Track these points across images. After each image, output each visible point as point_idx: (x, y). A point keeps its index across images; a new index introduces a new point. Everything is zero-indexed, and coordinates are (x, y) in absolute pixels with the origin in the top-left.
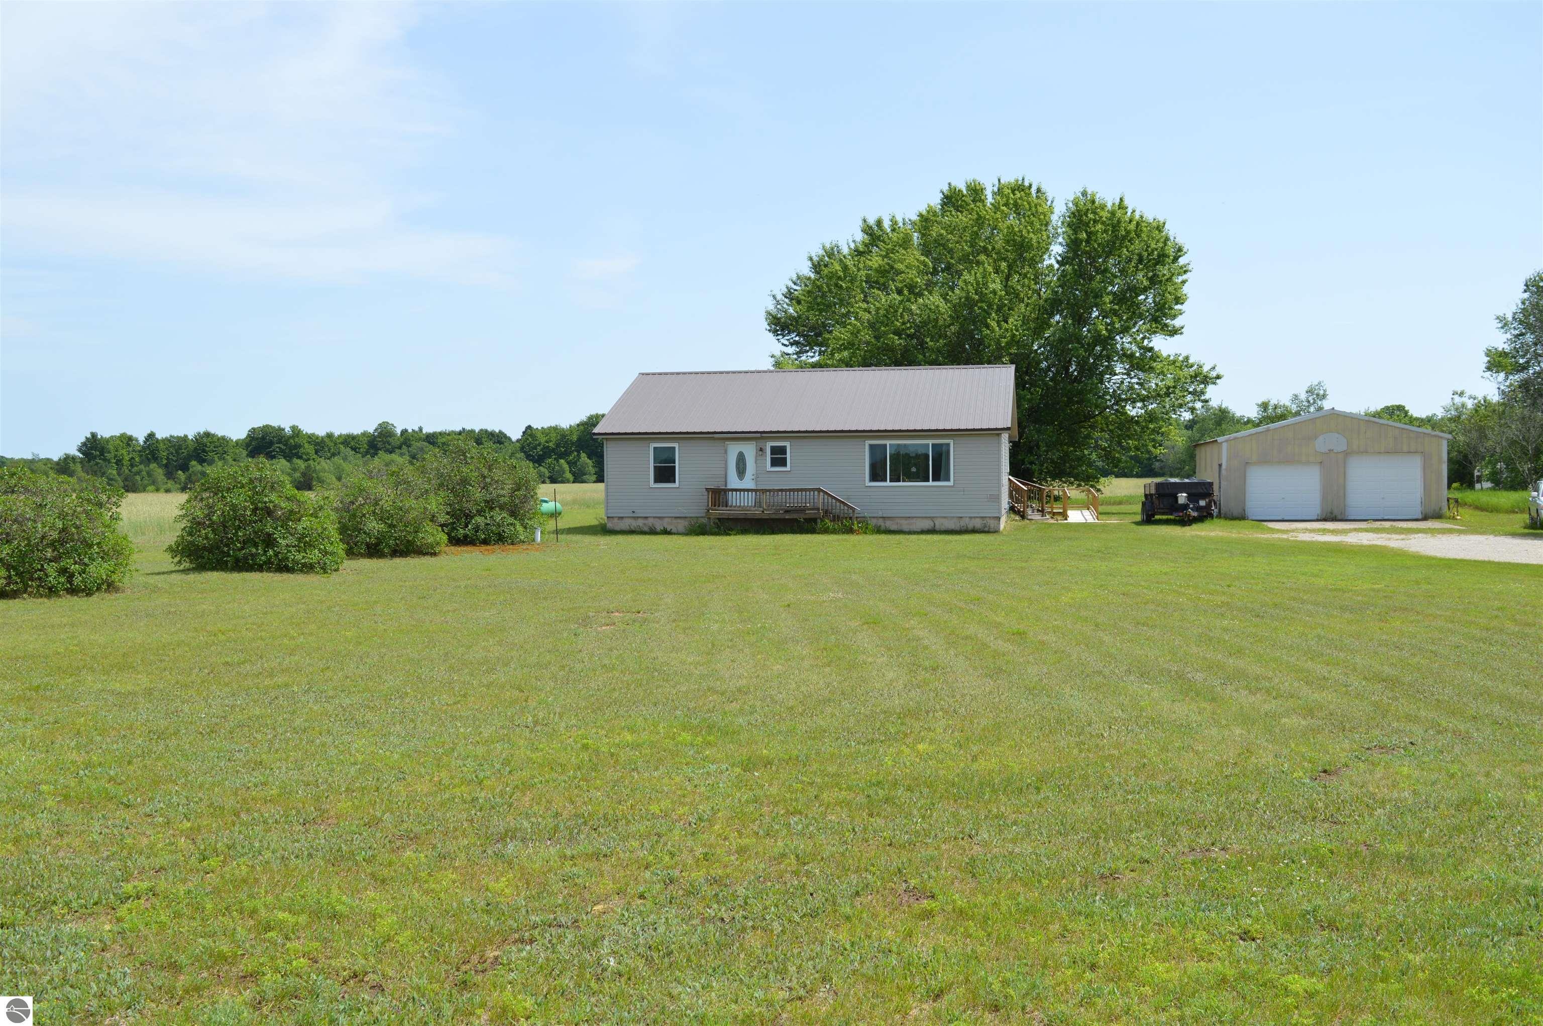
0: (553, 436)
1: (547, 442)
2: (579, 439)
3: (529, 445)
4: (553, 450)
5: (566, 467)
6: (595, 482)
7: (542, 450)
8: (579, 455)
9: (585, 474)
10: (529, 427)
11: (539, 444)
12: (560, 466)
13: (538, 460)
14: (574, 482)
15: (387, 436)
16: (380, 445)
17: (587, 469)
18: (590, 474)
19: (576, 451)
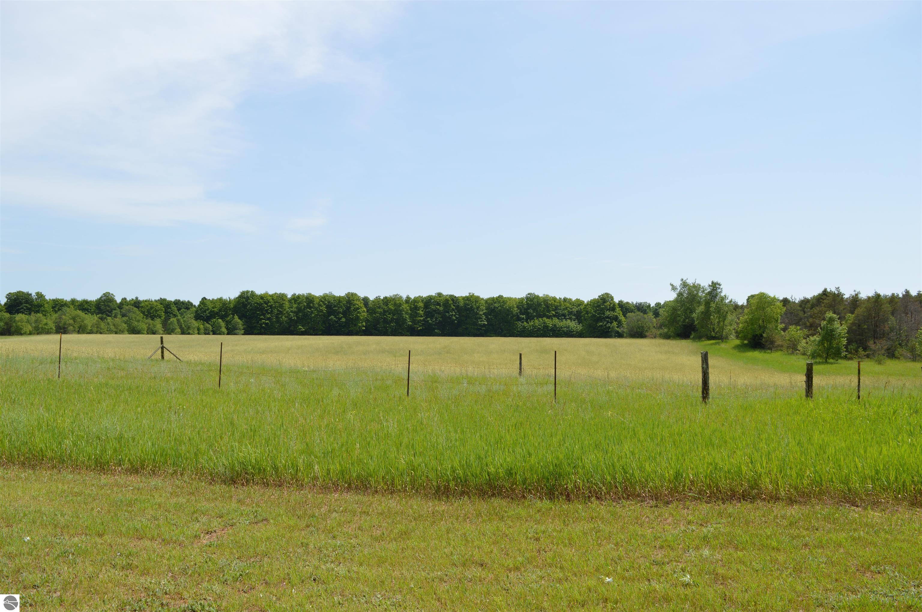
0: (218, 306)
1: (213, 308)
2: (235, 307)
3: (201, 310)
4: (217, 313)
5: (223, 324)
6: (243, 334)
7: (209, 313)
8: (233, 317)
9: (237, 329)
10: (204, 299)
11: (208, 309)
12: (219, 323)
13: (207, 319)
14: (228, 334)
15: (108, 302)
16: (102, 307)
17: (238, 326)
18: (240, 329)
19: (232, 314)
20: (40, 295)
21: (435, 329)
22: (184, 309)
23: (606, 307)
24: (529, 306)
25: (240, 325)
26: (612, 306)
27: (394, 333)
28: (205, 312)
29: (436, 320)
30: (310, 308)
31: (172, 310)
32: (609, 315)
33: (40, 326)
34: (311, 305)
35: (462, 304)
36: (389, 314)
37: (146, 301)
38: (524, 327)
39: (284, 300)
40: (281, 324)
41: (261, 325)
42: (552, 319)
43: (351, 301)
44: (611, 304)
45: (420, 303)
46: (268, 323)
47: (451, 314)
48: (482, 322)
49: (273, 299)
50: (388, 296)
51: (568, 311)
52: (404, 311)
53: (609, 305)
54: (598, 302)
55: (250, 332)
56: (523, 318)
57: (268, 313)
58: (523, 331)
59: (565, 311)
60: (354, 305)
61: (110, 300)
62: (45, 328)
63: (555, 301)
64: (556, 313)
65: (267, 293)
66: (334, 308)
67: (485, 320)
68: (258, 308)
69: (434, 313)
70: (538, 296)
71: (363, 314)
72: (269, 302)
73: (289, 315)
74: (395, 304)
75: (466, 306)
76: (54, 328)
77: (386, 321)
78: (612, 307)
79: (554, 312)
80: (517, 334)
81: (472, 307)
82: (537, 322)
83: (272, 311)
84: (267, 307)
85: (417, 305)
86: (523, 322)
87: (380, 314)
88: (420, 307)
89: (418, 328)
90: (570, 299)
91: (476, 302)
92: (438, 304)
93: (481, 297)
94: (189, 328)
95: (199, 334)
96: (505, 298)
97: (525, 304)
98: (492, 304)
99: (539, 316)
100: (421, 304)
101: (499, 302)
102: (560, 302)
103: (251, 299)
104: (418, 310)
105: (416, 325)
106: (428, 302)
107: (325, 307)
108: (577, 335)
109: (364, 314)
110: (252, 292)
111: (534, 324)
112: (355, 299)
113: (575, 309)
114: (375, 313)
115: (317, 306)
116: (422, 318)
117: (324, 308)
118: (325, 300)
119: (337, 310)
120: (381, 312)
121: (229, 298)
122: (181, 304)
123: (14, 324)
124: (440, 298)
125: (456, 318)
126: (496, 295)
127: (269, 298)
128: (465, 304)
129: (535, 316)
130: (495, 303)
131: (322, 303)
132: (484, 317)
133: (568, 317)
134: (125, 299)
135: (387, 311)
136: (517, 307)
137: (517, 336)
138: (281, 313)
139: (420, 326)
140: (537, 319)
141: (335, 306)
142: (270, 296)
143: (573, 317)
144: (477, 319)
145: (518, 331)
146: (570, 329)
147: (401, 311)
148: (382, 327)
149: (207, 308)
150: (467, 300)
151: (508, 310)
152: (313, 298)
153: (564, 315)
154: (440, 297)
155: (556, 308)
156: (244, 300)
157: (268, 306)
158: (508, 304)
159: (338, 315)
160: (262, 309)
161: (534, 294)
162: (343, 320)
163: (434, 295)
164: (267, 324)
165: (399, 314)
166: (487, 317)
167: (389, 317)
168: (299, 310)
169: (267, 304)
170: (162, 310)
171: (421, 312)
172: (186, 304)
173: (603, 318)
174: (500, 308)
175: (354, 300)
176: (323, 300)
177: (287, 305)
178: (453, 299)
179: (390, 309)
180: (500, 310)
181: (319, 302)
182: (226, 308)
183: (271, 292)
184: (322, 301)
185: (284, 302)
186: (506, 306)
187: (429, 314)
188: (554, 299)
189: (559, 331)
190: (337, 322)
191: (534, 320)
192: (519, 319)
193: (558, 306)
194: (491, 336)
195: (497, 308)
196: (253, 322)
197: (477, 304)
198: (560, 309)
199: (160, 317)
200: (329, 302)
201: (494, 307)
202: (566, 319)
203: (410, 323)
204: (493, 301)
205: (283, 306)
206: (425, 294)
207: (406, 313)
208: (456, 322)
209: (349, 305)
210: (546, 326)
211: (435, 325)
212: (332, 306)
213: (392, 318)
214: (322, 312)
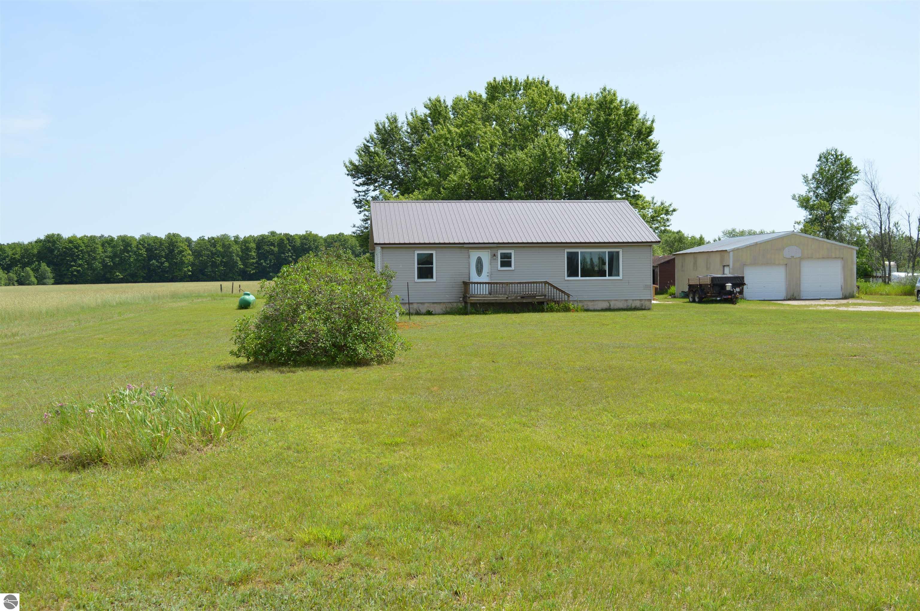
0: (18, 250)
1: (13, 254)
2: (39, 252)
4: (19, 261)
5: (31, 273)
6: (53, 284)
7: (9, 260)
8: (39, 264)
9: (45, 278)
11: (8, 256)
12: (26, 272)
13: (8, 268)
14: (37, 284)
17: (47, 275)
18: (49, 278)
19: (37, 261)
21: (269, 272)
25: (50, 274)
28: (5, 260)
29: (271, 262)
30: (128, 252)
34: (129, 248)
35: (298, 243)
36: (218, 256)
39: (97, 243)
40: (94, 270)
41: (72, 272)
43: (173, 243)
45: (251, 244)
46: (79, 270)
47: (287, 255)
49: (83, 243)
50: (215, 236)
52: (234, 253)
55: (61, 281)
57: (80, 259)
60: (178, 248)
65: (74, 237)
66: (155, 252)
68: (67, 253)
69: (267, 254)
72: (79, 246)
73: (104, 261)
74: (224, 246)
75: (303, 246)
77: (214, 265)
81: (310, 245)
83: (83, 256)
84: (77, 252)
85: (248, 246)
87: (208, 256)
88: (252, 248)
89: (250, 271)
91: (315, 241)
92: (272, 244)
93: (320, 235)
96: (346, 236)
98: (332, 242)
100: (253, 245)
101: (340, 241)
103: (58, 243)
104: (250, 252)
105: (248, 268)
106: (261, 242)
107: (145, 250)
109: (189, 257)
110: (58, 235)
112: (179, 240)
114: (201, 256)
115: (135, 249)
116: (254, 261)
117: (143, 252)
118: (144, 242)
119: (158, 253)
120: (208, 254)
124: (274, 238)
126: (336, 233)
127: (79, 241)
128: (302, 244)
130: (335, 242)
131: (140, 246)
135: (215, 254)
138: (94, 259)
139: (253, 269)
141: (156, 250)
142: (80, 239)
147: (231, 253)
148: (210, 272)
149: (6, 255)
150: (304, 239)
152: (130, 240)
154: (273, 236)
156: (50, 244)
157: (79, 251)
158: (349, 242)
159: (160, 259)
160: (72, 255)
162: (166, 264)
163: (267, 234)
164: (78, 271)
165: (228, 256)
167: (218, 260)
168: (115, 255)
169: (77, 249)
171: (253, 254)
175: (177, 242)
176: (142, 243)
177: (100, 249)
178: (289, 238)
179: (218, 250)
181: (137, 245)
183: (79, 235)
184: (140, 244)
185: (97, 246)
186: (348, 245)
187: (262, 255)
190: (159, 267)
196: (63, 269)
197: (316, 243)
200: (149, 245)
203: (242, 266)
204: (333, 239)
205: (96, 251)
206: (256, 233)
207: (238, 255)
209: (171, 248)
211: (269, 267)
212: (152, 248)
213: (222, 261)
214: (142, 256)
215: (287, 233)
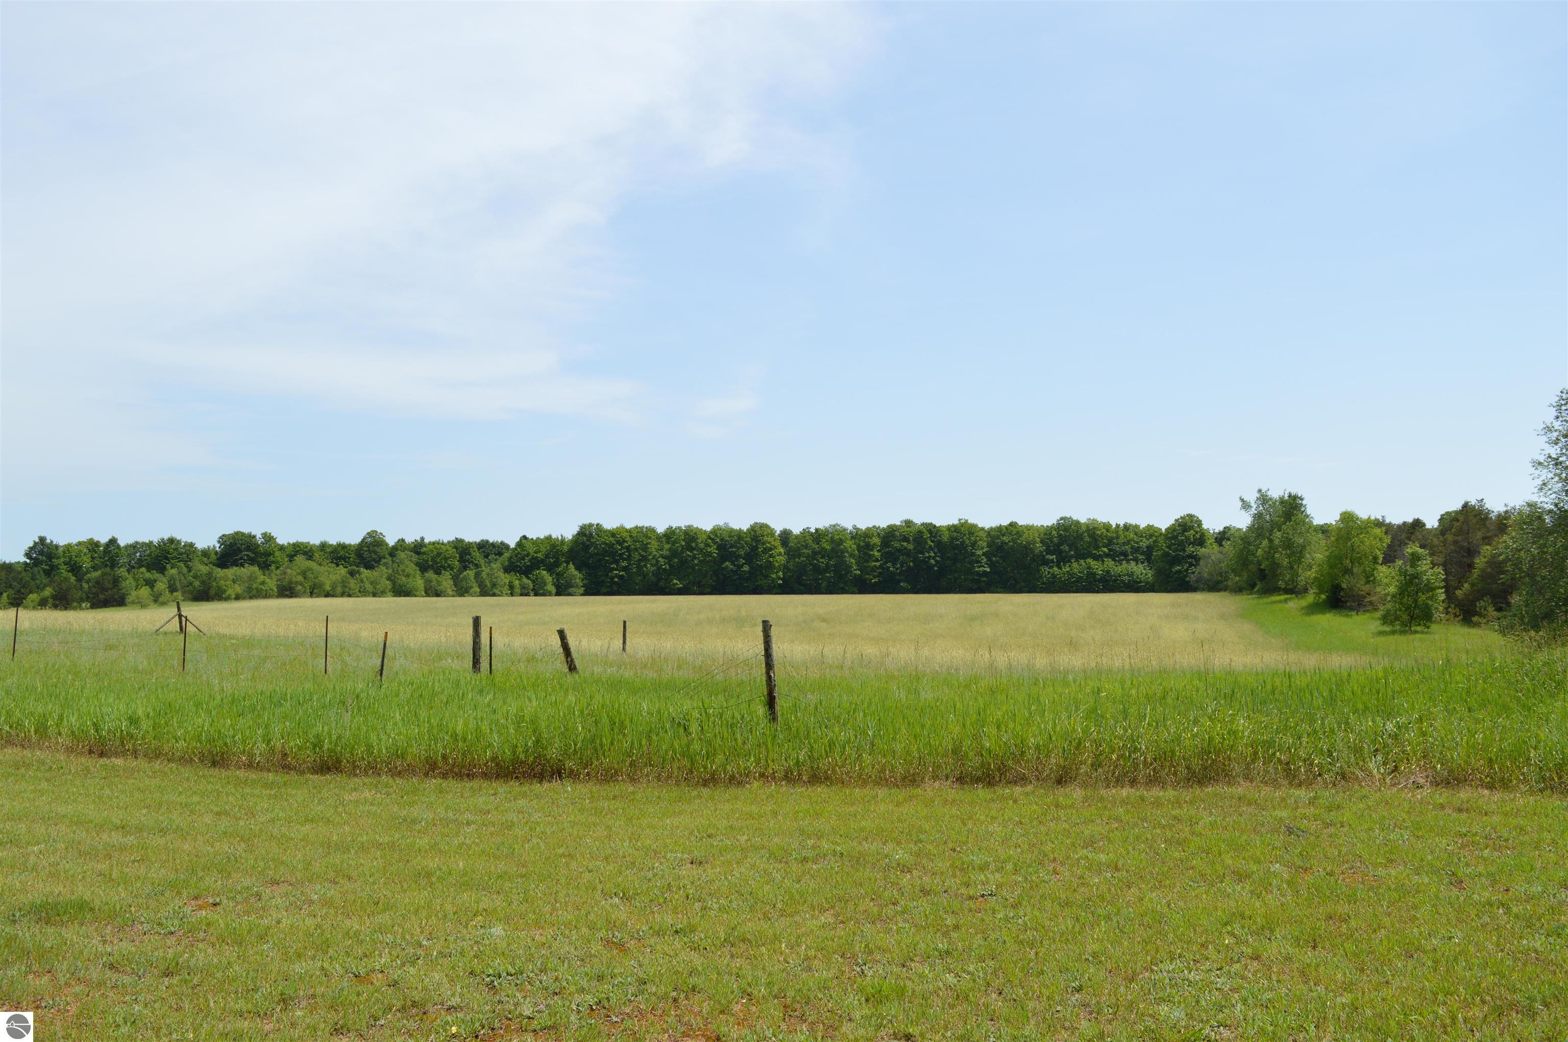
0: (544, 548)
1: (536, 552)
2: (571, 550)
3: (516, 556)
4: (542, 561)
5: (550, 579)
6: (583, 595)
7: (529, 561)
8: (567, 566)
9: (572, 587)
10: (524, 537)
11: (528, 555)
12: (544, 577)
13: (526, 571)
14: (556, 595)
15: (374, 546)
16: (366, 555)
17: (574, 581)
18: (578, 586)
19: (565, 562)
20: (268, 538)
21: (899, 581)
22: (494, 556)
23: (1187, 538)
24: (1062, 540)
25: (578, 580)
26: (1198, 536)
27: (832, 590)
28: (525, 559)
29: (902, 566)
30: (692, 549)
31: (472, 558)
32: (1193, 552)
33: (255, 586)
34: (693, 545)
35: (945, 538)
36: (823, 557)
37: (434, 543)
38: (1054, 576)
39: (650, 538)
40: (645, 576)
41: (612, 578)
42: (1103, 561)
43: (757, 537)
44: (1197, 533)
45: (874, 538)
46: (622, 575)
47: (927, 555)
48: (981, 569)
49: (631, 536)
50: (821, 526)
51: (1132, 547)
52: (847, 552)
53: (1194, 536)
54: (1175, 530)
55: (595, 591)
56: (1052, 561)
57: (624, 559)
58: (1053, 583)
59: (1127, 547)
60: (764, 544)
61: (378, 542)
62: (262, 589)
63: (1108, 531)
64: (1109, 549)
65: (622, 527)
66: (730, 550)
67: (987, 564)
68: (607, 551)
69: (897, 554)
70: (1078, 522)
71: (777, 558)
72: (624, 541)
73: (658, 562)
74: (833, 541)
75: (953, 542)
76: (275, 589)
77: (816, 569)
78: (1199, 539)
79: (1105, 550)
80: (1041, 587)
81: (963, 543)
82: (1077, 567)
83: (629, 556)
84: (621, 550)
85: (869, 542)
86: (1051, 567)
87: (808, 557)
88: (875, 544)
89: (871, 579)
90: (1137, 526)
91: (971, 534)
92: (906, 539)
93: (980, 526)
94: (494, 585)
95: (512, 595)
96: (1021, 526)
97: (1056, 535)
98: (998, 537)
99: (1081, 556)
100: (876, 540)
101: (1010, 534)
102: (1117, 532)
103: (596, 536)
104: (872, 550)
105: (869, 575)
106: (890, 535)
107: (715, 547)
108: (1148, 588)
109: (780, 557)
110: (598, 525)
111: (1071, 570)
112: (765, 533)
113: (1144, 543)
114: (799, 556)
116: (878, 564)
117: (713, 549)
118: (716, 535)
119: (735, 552)
120: (808, 554)
121: (562, 536)
122: (491, 548)
123: (214, 584)
124: (909, 529)
125: (936, 561)
126: (1005, 523)
127: (625, 534)
128: (952, 539)
129: (1072, 557)
130: (1003, 535)
131: (710, 541)
132: (985, 560)
133: (1131, 557)
134: (403, 540)
135: (819, 553)
136: (1042, 542)
137: (1041, 592)
138: (644, 559)
139: (875, 577)
140: (1077, 561)
141: (732, 546)
142: (627, 531)
143: (1141, 557)
144: (971, 563)
145: (1044, 583)
146: (1135, 577)
147: (843, 552)
148: (810, 580)
149: (526, 553)
150: (955, 531)
151: (1025, 546)
152: (695, 533)
153: (1125, 554)
154: (908, 527)
155: (1110, 541)
156: (585, 538)
157: (623, 548)
158: (1026, 536)
159: (737, 560)
160: (613, 553)
161: (1070, 518)
162: (746, 568)
163: (898, 523)
164: (621, 577)
165: (838, 557)
166: (989, 559)
167: (822, 563)
168: (674, 553)
169: (621, 544)
170: (456, 557)
171: (876, 554)
172: (499, 547)
173: (1183, 558)
174: (1011, 544)
175: (763, 536)
176: (713, 537)
177: (654, 545)
178: (931, 529)
179: (823, 548)
180: (1012, 547)
181: (706, 540)
182: (557, 552)
183: (628, 526)
184: (711, 539)
185: (650, 541)
186: (1023, 540)
187: (890, 556)
188: (1107, 526)
189: (1115, 580)
190: (735, 572)
191: (1072, 563)
192: (1046, 563)
193: (1113, 538)
194: (997, 592)
195: (1006, 544)
196: (599, 574)
197: (973, 538)
198: (1118, 544)
199: (452, 569)
200: (722, 540)
201: (1002, 543)
202: (1128, 561)
203: (858, 572)
204: (1001, 532)
205: (648, 548)
206: (883, 523)
207: (852, 555)
208: (936, 568)
209: (754, 544)
210: (1092, 574)
211: (900, 574)
212: (727, 545)
213: (827, 565)
214: (710, 556)
215: (929, 521)
